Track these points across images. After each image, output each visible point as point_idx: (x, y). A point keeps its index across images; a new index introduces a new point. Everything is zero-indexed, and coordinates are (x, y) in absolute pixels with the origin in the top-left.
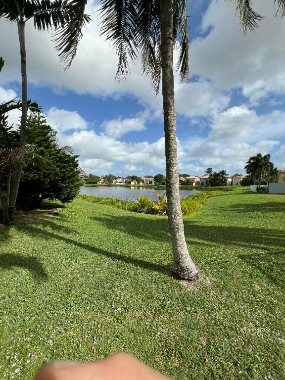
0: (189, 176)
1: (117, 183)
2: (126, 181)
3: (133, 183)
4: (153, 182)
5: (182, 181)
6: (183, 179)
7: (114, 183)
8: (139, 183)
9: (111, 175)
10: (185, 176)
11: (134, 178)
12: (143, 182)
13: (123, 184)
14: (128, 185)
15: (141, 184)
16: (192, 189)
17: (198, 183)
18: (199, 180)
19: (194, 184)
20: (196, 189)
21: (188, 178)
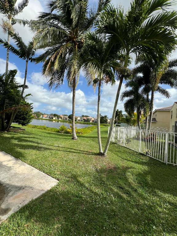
0: (89, 117)
1: (43, 118)
2: (49, 117)
3: (54, 118)
4: (68, 118)
5: (85, 119)
6: (85, 118)
7: (41, 117)
8: (58, 119)
9: (39, 112)
10: (86, 116)
11: (55, 115)
12: (61, 118)
13: (47, 118)
14: (51, 119)
15: (60, 119)
16: (90, 124)
17: (93, 121)
18: (94, 119)
19: (91, 122)
20: (92, 124)
21: (88, 118)
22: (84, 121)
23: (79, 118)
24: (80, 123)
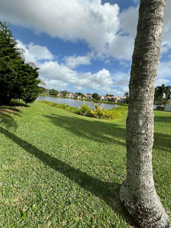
1: (69, 97)
2: (74, 96)
3: (79, 97)
4: (92, 97)
5: (109, 99)
6: (110, 97)
7: (67, 96)
8: (82, 98)
9: (65, 91)
10: (111, 96)
11: (79, 94)
12: (85, 97)
14: (75, 98)
15: (84, 98)
16: (115, 104)
17: (118, 101)
18: (119, 99)
19: (116, 101)
20: (117, 104)
21: (113, 97)
22: (109, 101)
23: (103, 98)
24: (104, 103)
